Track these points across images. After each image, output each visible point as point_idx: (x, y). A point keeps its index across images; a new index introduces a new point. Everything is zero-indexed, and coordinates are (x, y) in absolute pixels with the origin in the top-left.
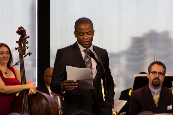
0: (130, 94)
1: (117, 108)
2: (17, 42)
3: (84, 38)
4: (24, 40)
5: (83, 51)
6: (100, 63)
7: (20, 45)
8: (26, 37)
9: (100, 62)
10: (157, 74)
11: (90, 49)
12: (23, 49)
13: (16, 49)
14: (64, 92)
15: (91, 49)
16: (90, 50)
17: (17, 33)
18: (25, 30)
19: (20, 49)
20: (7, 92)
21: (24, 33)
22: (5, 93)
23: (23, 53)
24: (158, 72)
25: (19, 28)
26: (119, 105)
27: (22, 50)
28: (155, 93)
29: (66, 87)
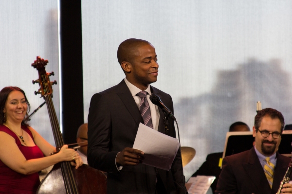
0: (220, 165)
1: (198, 189)
5: (137, 95)
6: (169, 114)
7: (43, 87)
10: (271, 135)
13: (36, 93)
14: (121, 168)
20: (30, 172)
22: (28, 173)
24: (271, 133)
26: (202, 184)
28: (265, 161)
29: (126, 158)
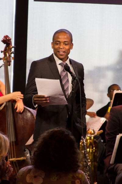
2: (2, 52)
3: (59, 47)
4: (9, 50)
5: (59, 64)
6: (75, 78)
7: (5, 55)
8: (12, 47)
9: (75, 76)
11: (66, 62)
12: (8, 59)
13: (1, 59)
15: (68, 62)
16: (66, 64)
17: (2, 42)
18: (10, 39)
19: (5, 60)
21: (9, 42)
23: (8, 63)
25: (5, 37)
27: (7, 61)
